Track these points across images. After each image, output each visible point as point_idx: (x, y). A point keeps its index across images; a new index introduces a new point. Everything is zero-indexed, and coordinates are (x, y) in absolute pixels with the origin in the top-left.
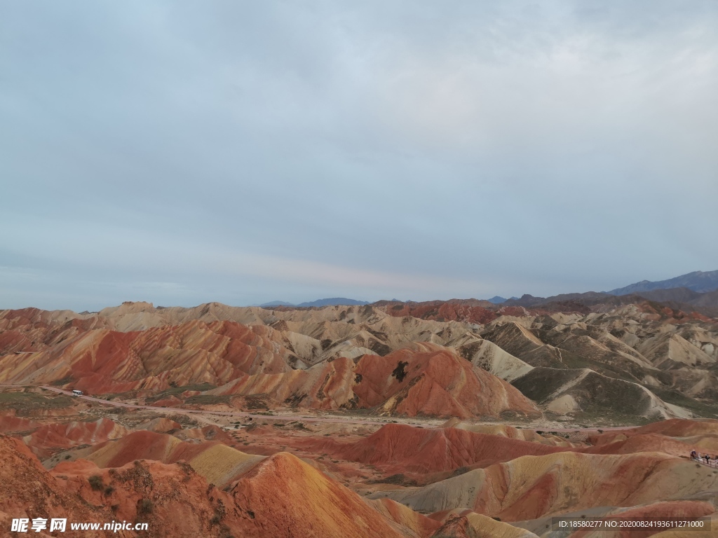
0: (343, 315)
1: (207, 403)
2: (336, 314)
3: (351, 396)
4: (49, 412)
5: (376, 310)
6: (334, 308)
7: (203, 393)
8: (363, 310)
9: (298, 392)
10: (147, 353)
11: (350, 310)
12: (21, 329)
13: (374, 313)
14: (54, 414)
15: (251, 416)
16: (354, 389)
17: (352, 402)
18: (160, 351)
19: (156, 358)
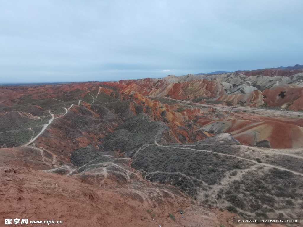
0: (228, 76)
1: (215, 104)
2: (226, 76)
3: (263, 103)
5: (240, 74)
6: (225, 74)
7: (208, 100)
8: (235, 74)
9: (241, 101)
10: (184, 89)
11: (231, 74)
12: (148, 83)
13: (239, 75)
15: (233, 108)
18: (188, 88)
19: (187, 90)
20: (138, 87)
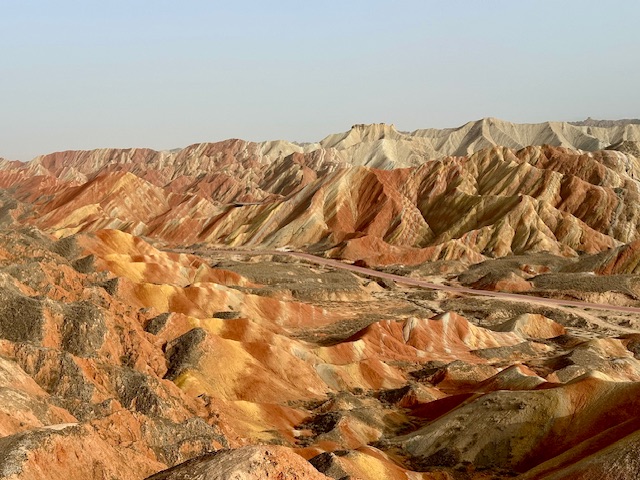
4: (338, 296)
14: (344, 298)
20: (151, 193)
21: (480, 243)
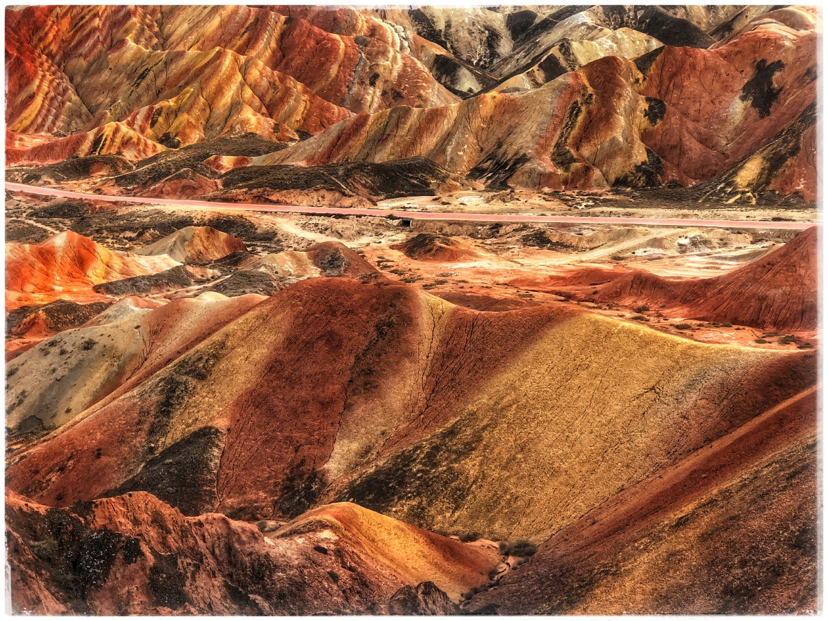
3: (640, 155)
7: (255, 161)
9: (501, 151)
16: (645, 136)
17: (645, 172)
21: (157, 125)
